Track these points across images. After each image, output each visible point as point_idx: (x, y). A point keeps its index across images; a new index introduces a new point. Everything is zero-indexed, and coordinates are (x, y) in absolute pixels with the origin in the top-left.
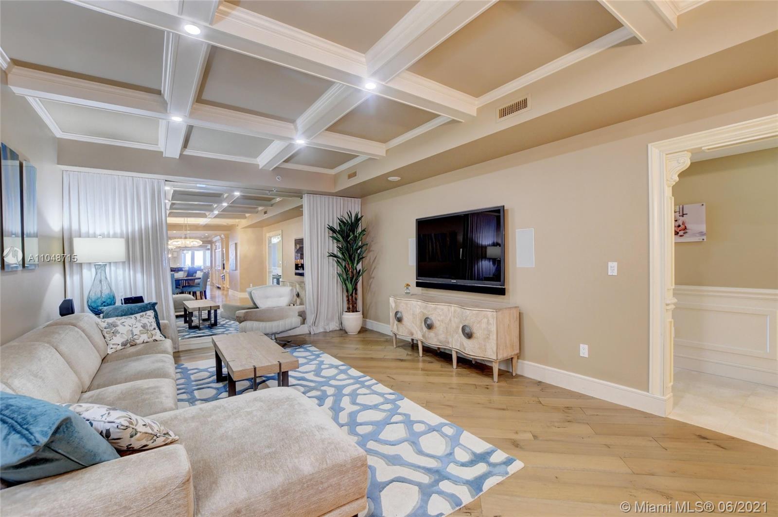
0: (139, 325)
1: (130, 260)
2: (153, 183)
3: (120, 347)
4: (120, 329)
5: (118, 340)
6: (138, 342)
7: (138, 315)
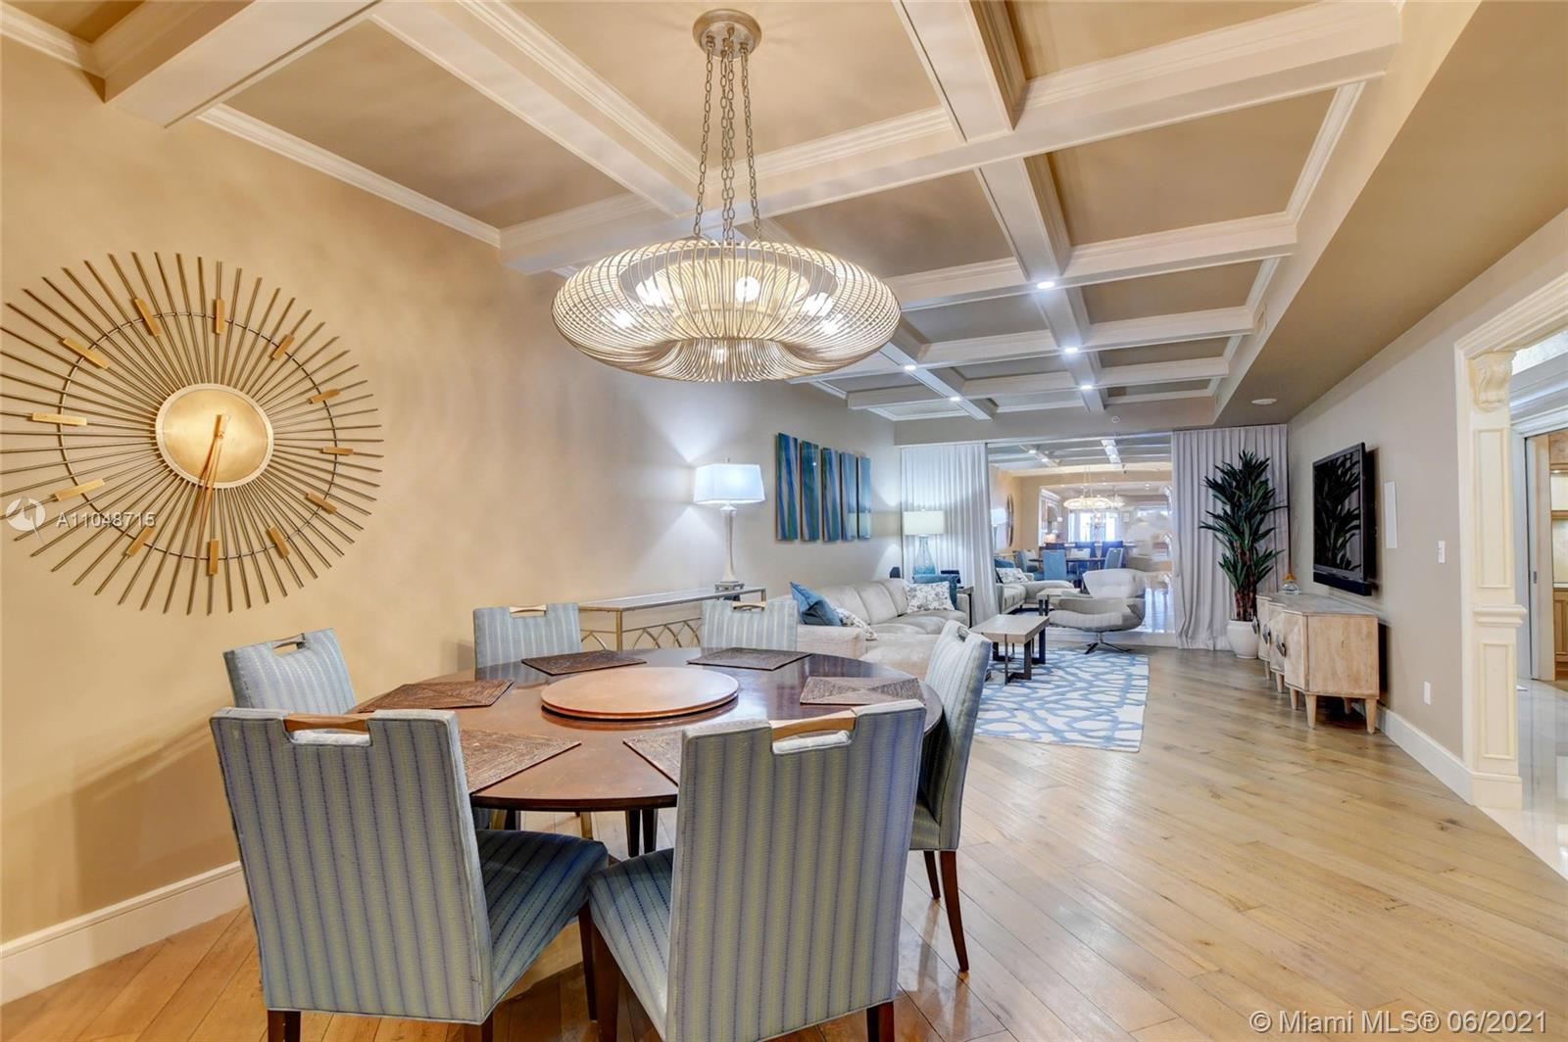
0: (933, 592)
1: (949, 530)
2: (973, 448)
3: (916, 609)
4: (918, 593)
5: (915, 603)
6: (930, 607)
7: (934, 584)
